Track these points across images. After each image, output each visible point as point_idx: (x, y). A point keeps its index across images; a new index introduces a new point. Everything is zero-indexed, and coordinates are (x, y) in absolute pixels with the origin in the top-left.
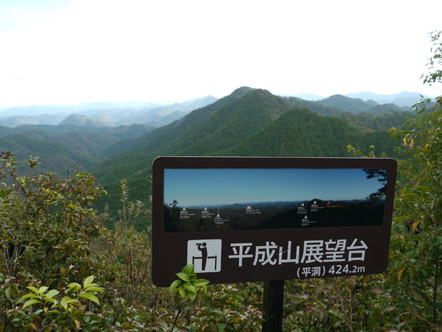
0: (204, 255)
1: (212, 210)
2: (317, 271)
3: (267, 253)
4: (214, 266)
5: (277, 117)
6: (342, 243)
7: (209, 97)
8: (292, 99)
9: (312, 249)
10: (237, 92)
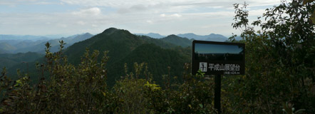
0: (203, 66)
1: (205, 55)
2: (229, 73)
3: (217, 67)
4: (205, 70)
5: (134, 49)
6: (234, 65)
7: (87, 34)
8: (144, 37)
9: (227, 67)
10: (107, 31)
